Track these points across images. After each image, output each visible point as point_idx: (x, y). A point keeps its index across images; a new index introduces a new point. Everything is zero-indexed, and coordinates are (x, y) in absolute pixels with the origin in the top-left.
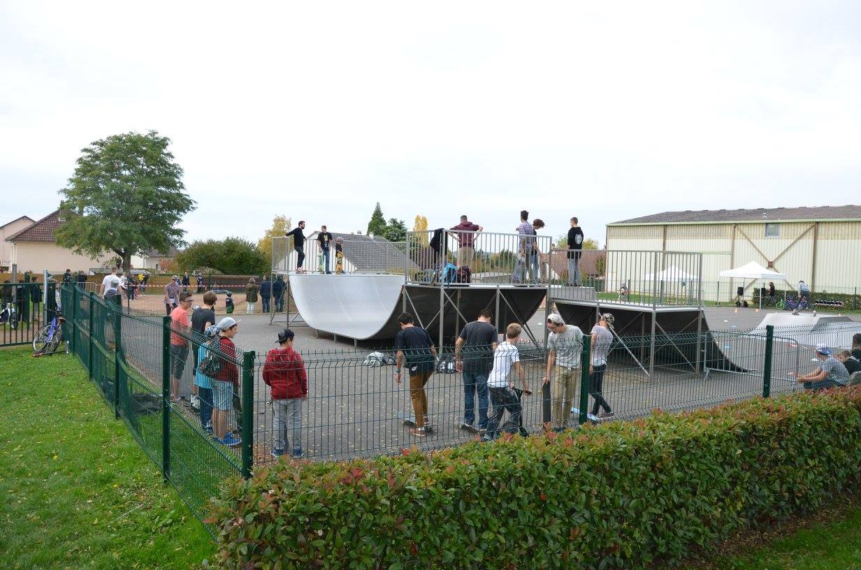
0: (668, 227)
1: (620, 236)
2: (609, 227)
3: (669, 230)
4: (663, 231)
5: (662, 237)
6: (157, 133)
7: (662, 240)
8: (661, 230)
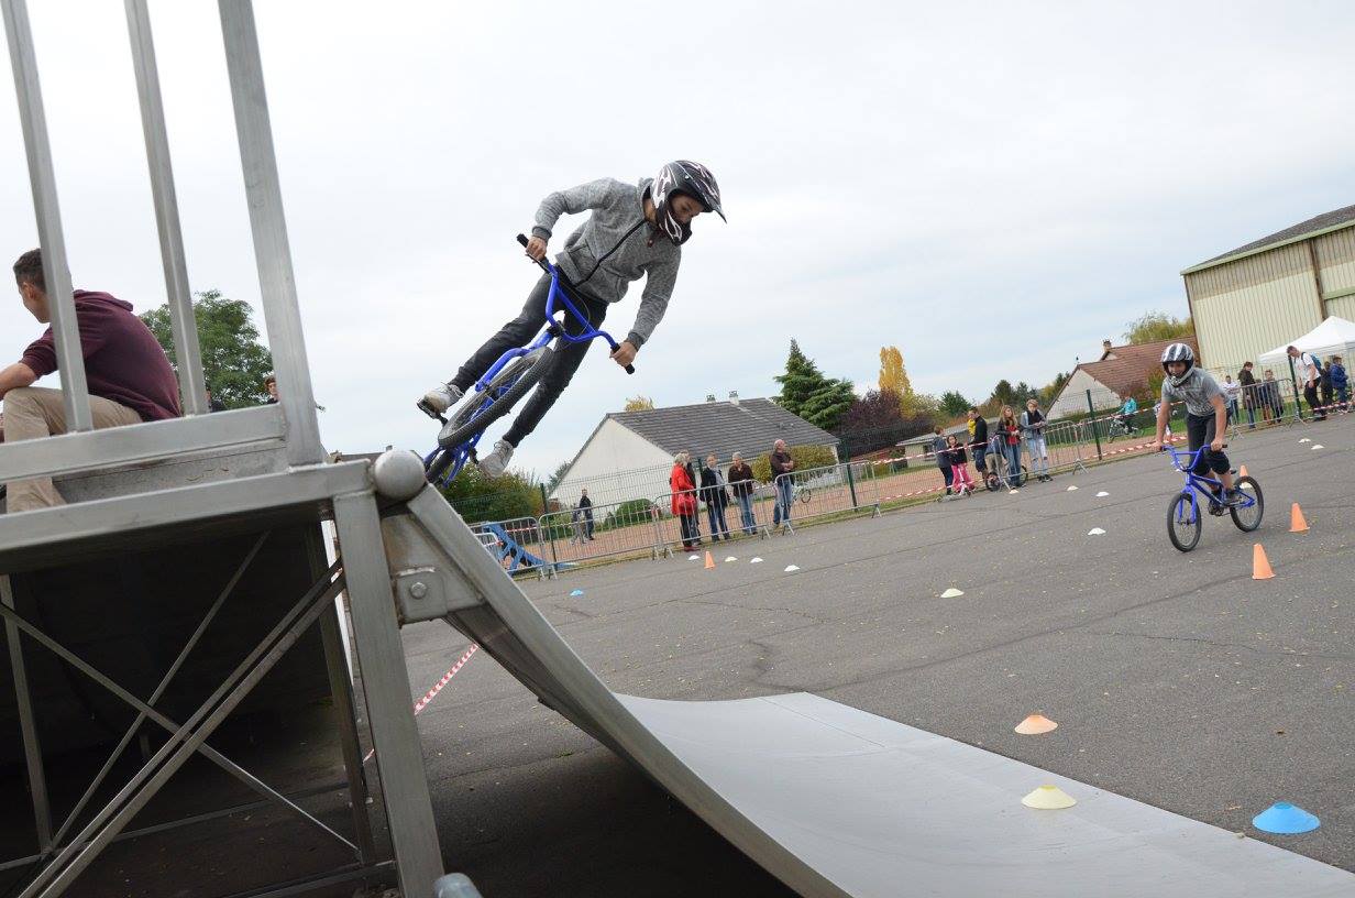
0: (1319, 241)
1: (1218, 289)
2: (1189, 275)
3: (1322, 247)
4: (1307, 252)
5: (1310, 267)
6: (218, 295)
7: (1311, 274)
8: (1304, 252)
